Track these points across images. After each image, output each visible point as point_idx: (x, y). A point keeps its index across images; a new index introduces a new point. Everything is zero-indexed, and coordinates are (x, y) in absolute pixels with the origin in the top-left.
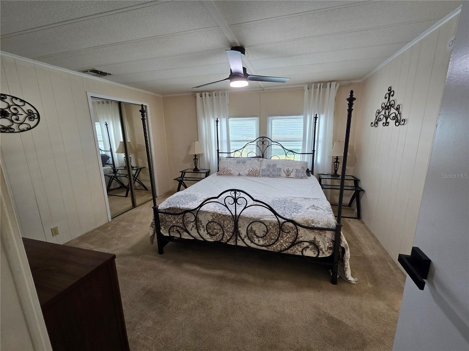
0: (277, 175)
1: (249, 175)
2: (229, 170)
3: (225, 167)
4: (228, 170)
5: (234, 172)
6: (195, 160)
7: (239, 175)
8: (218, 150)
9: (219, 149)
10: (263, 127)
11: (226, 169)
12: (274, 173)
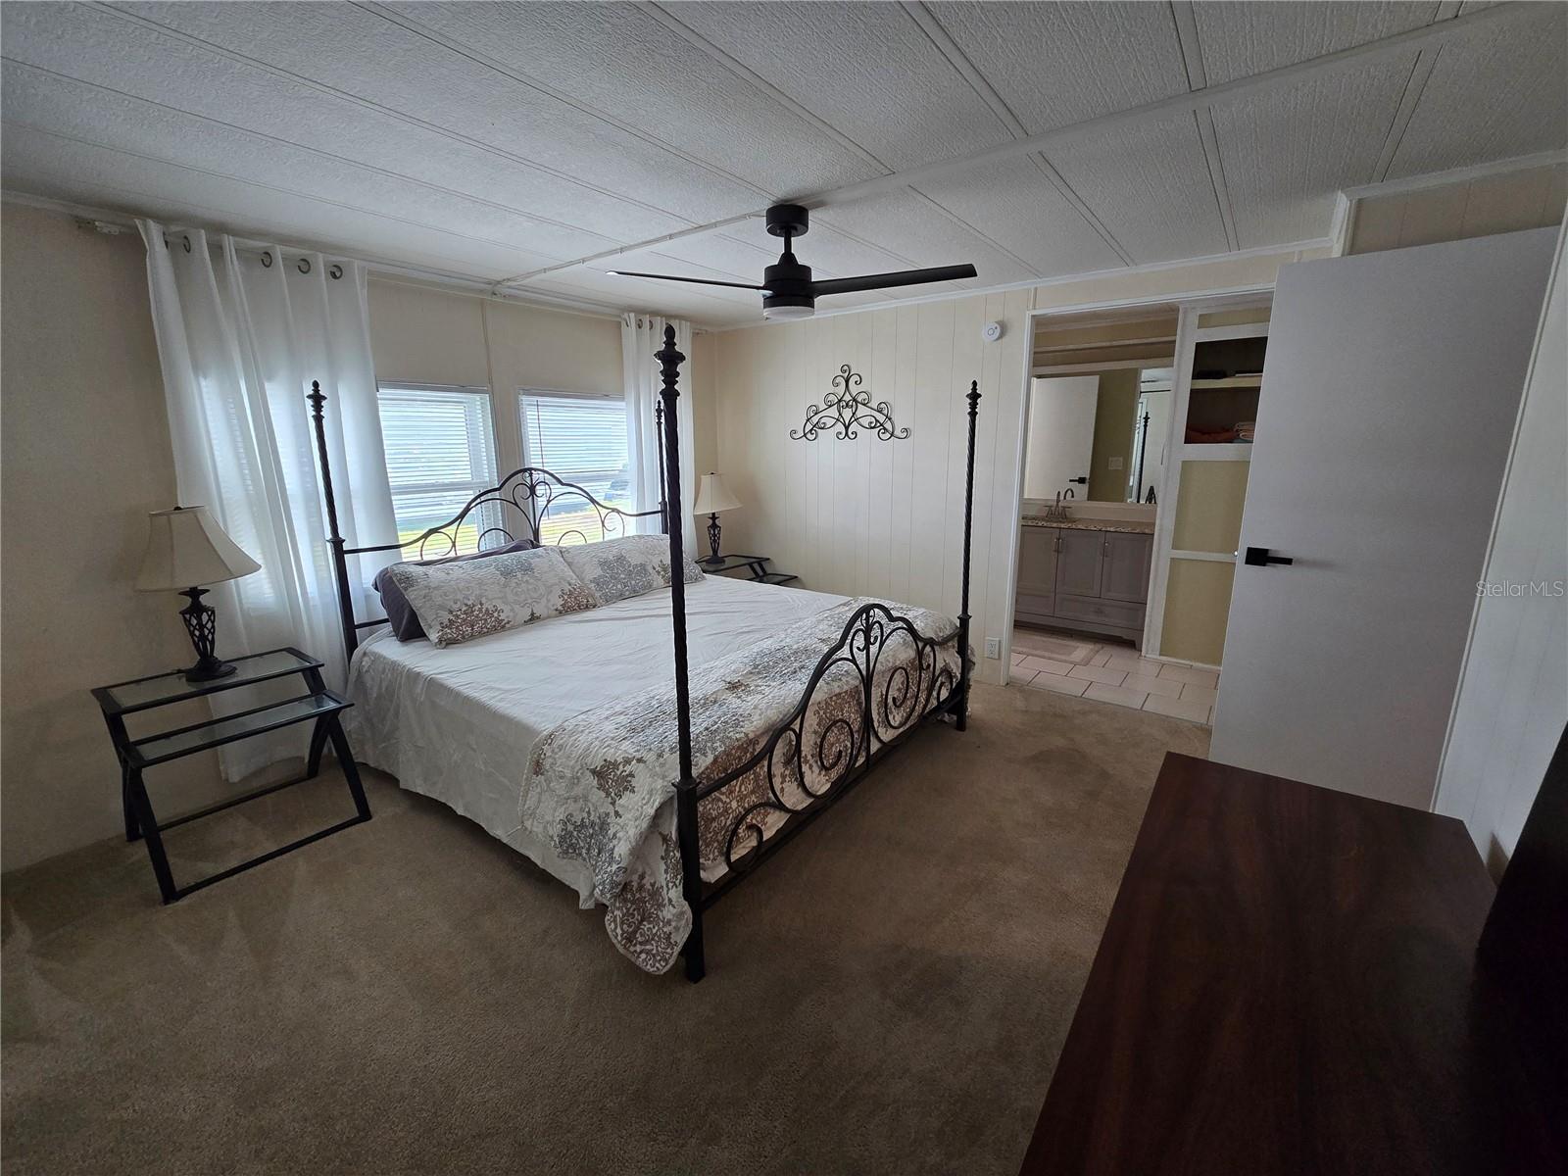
0: (644, 587)
1: (565, 610)
2: (491, 608)
3: (469, 603)
4: (487, 610)
5: (511, 614)
6: (194, 622)
7: (533, 619)
8: (337, 543)
9: (342, 535)
10: (508, 435)
11: (480, 610)
12: (633, 582)
